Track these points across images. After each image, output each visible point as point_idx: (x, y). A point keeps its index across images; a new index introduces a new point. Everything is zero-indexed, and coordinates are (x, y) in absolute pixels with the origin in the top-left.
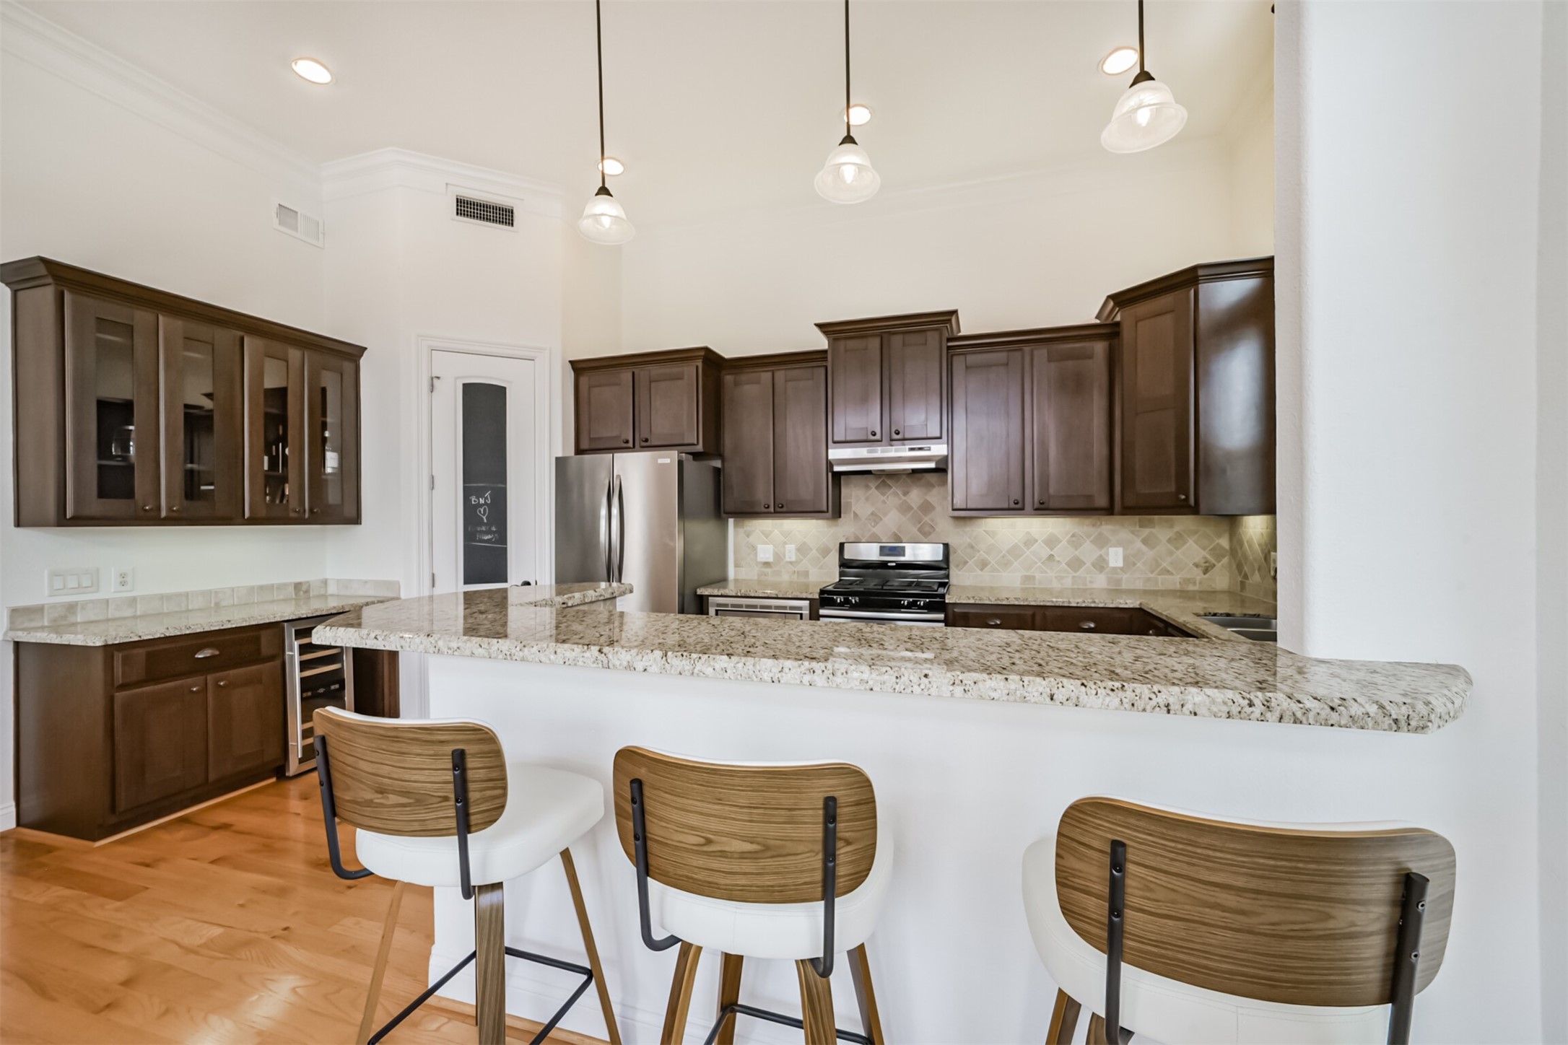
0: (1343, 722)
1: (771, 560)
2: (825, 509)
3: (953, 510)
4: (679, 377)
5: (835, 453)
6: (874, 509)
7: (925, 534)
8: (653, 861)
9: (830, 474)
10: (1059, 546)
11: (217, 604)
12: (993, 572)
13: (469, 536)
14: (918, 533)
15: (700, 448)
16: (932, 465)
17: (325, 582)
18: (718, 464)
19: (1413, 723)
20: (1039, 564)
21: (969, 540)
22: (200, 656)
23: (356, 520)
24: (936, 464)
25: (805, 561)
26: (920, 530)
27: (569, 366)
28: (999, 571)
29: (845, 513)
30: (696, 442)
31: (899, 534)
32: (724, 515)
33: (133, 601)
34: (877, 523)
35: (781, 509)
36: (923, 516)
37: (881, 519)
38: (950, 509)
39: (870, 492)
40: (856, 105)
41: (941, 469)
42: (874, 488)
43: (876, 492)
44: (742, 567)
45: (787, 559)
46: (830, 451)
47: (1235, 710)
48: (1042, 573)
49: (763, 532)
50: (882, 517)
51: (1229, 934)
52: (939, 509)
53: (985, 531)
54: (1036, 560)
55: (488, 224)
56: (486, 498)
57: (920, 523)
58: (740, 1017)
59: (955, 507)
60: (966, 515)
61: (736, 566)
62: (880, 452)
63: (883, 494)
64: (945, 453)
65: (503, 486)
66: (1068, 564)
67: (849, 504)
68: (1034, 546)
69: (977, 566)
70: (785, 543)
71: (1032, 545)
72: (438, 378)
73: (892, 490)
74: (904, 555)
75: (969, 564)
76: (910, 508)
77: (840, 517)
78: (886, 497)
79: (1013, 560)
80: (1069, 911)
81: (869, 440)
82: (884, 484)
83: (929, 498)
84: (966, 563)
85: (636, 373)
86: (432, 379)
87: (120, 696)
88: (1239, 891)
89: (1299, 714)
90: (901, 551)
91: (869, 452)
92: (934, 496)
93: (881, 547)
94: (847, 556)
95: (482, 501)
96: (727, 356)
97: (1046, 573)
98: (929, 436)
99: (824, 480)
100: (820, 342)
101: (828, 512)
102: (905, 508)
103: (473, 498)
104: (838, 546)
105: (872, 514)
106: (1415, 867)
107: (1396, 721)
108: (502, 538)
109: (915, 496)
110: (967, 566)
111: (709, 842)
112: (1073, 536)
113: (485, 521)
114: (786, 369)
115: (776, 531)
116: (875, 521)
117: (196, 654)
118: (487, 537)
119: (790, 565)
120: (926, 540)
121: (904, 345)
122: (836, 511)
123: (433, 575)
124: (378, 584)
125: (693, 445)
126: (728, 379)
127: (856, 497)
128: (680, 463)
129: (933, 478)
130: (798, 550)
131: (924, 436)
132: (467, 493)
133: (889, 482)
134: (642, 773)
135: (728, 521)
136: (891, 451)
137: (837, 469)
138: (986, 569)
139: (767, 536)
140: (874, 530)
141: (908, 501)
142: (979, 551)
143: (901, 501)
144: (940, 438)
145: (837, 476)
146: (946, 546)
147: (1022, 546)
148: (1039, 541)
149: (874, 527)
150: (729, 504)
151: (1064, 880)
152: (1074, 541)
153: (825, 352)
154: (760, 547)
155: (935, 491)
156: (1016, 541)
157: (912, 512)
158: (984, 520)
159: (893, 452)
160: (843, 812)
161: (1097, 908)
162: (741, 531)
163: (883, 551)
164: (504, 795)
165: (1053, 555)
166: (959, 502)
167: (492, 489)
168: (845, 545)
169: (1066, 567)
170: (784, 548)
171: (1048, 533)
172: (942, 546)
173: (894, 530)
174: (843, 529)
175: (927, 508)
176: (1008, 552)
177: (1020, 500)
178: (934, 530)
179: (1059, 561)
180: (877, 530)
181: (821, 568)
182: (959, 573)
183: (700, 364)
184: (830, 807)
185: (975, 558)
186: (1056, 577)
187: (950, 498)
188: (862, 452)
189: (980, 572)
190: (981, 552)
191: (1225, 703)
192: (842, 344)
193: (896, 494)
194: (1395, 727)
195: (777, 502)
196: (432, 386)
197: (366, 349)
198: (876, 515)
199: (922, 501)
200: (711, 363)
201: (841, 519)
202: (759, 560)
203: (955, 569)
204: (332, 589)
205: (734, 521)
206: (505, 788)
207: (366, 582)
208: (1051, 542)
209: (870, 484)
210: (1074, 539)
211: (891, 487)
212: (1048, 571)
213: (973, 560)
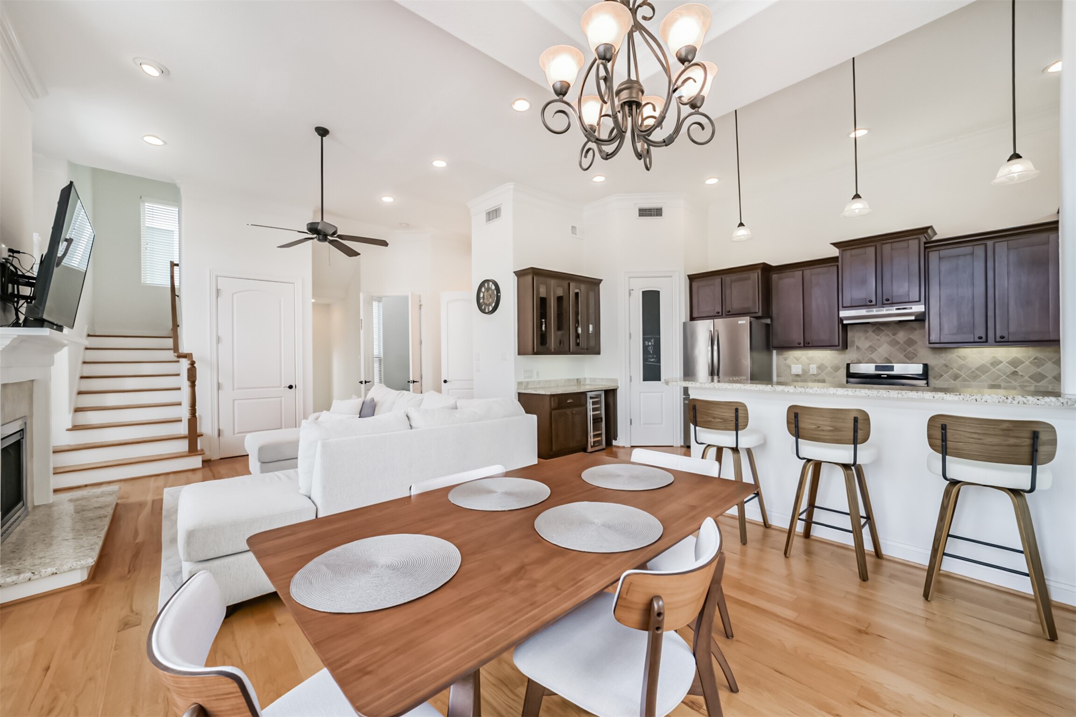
0: (1042, 404)
1: (800, 373)
2: (837, 344)
3: (930, 343)
4: (748, 279)
5: (843, 314)
6: (871, 344)
7: (910, 358)
8: (800, 434)
9: (840, 325)
10: (1022, 366)
11: (558, 385)
12: (964, 381)
13: (645, 360)
14: (904, 357)
15: (760, 314)
16: (913, 318)
17: (585, 379)
18: (768, 321)
19: (1069, 404)
20: (1004, 377)
21: (944, 362)
22: (568, 401)
23: (599, 353)
24: (915, 317)
25: (822, 373)
26: (905, 356)
27: (687, 278)
28: (969, 381)
29: (850, 346)
30: (757, 311)
31: (890, 358)
32: (772, 349)
33: (539, 382)
34: (873, 352)
35: (807, 345)
36: (908, 348)
37: (876, 350)
38: (928, 343)
39: (868, 334)
40: (859, 129)
41: (921, 319)
42: (871, 332)
43: (873, 334)
44: (782, 377)
45: (811, 373)
46: (840, 312)
47: (1001, 400)
48: (1007, 383)
49: (795, 358)
50: (877, 349)
51: (977, 445)
52: (919, 343)
53: (956, 356)
54: (1001, 374)
55: (651, 217)
56: (652, 342)
57: (905, 351)
58: (815, 509)
59: (931, 342)
60: (940, 347)
61: (778, 376)
62: (875, 312)
63: (878, 335)
64: (923, 310)
65: (658, 336)
66: (1030, 377)
67: (853, 342)
68: (1000, 365)
69: (950, 378)
70: (810, 364)
71: (998, 365)
72: (632, 290)
73: (884, 332)
74: (893, 370)
75: (943, 377)
76: (898, 343)
77: (847, 348)
78: (880, 336)
79: (981, 374)
80: (932, 445)
81: (868, 305)
82: (879, 329)
83: (912, 337)
84: (942, 376)
85: (723, 279)
86: (630, 290)
87: (553, 412)
88: (979, 434)
89: (1025, 401)
90: (892, 368)
91: (867, 312)
92: (916, 336)
93: (876, 366)
94: (852, 371)
95: (650, 344)
96: (774, 265)
97: (1011, 382)
98: (910, 300)
99: (836, 328)
100: (835, 252)
101: (839, 346)
102: (894, 343)
103: (646, 343)
104: (846, 365)
105: (870, 347)
106: (1037, 429)
107: (1062, 403)
108: (659, 361)
109: (902, 336)
110: (942, 378)
111: (819, 427)
112: (1035, 359)
113: (651, 352)
114: (811, 269)
115: (803, 357)
116: (872, 351)
117: (567, 400)
118: (652, 360)
119: (813, 377)
120: (910, 362)
121: (892, 249)
122: (844, 345)
123: (631, 377)
124: (608, 380)
125: (756, 313)
126: (775, 277)
127: (857, 338)
128: (751, 323)
129: (915, 324)
130: (818, 368)
131: (907, 300)
132: (644, 340)
133: (882, 328)
134: (797, 411)
135: (772, 352)
136: (883, 310)
137: (845, 322)
138: (958, 380)
139: (797, 360)
140: (871, 356)
141: (897, 339)
142: (952, 369)
143: (891, 339)
144: (920, 301)
145: (845, 327)
146: (926, 367)
147: (989, 366)
148: (1004, 362)
149: (871, 354)
150: (775, 342)
151: (930, 437)
152: (1036, 362)
153: (837, 258)
154: (792, 366)
155: (917, 332)
156: (984, 362)
157: (899, 345)
158: (956, 350)
159: (884, 311)
160: (859, 421)
161: (939, 442)
162: (781, 357)
163: (877, 368)
164: (748, 421)
165: (1017, 372)
166: (934, 338)
167: (653, 338)
168: (851, 365)
169: (1029, 379)
170: (809, 366)
171: (1012, 357)
172: (922, 365)
173: (886, 355)
174: (850, 355)
175: (910, 342)
176: (976, 369)
177: (984, 336)
178: (916, 356)
179: (1022, 376)
180: (874, 356)
181: (834, 378)
182: (936, 382)
183: (760, 271)
184: (856, 420)
185: (949, 373)
186: (1019, 386)
187: (927, 336)
188: (863, 312)
189: (953, 382)
190: (954, 369)
191: (997, 398)
192: (848, 253)
193: (888, 335)
194: (1062, 405)
195: (806, 341)
196: (630, 293)
197: (602, 280)
198: (872, 347)
199: (906, 339)
200: (766, 270)
201: (847, 350)
202: (792, 373)
203: (933, 379)
204: (588, 382)
205: (777, 352)
206: (748, 420)
207: (603, 379)
208: (1015, 363)
209: (869, 330)
210: (1036, 361)
211: (883, 331)
212: (1012, 381)
213: (947, 374)
